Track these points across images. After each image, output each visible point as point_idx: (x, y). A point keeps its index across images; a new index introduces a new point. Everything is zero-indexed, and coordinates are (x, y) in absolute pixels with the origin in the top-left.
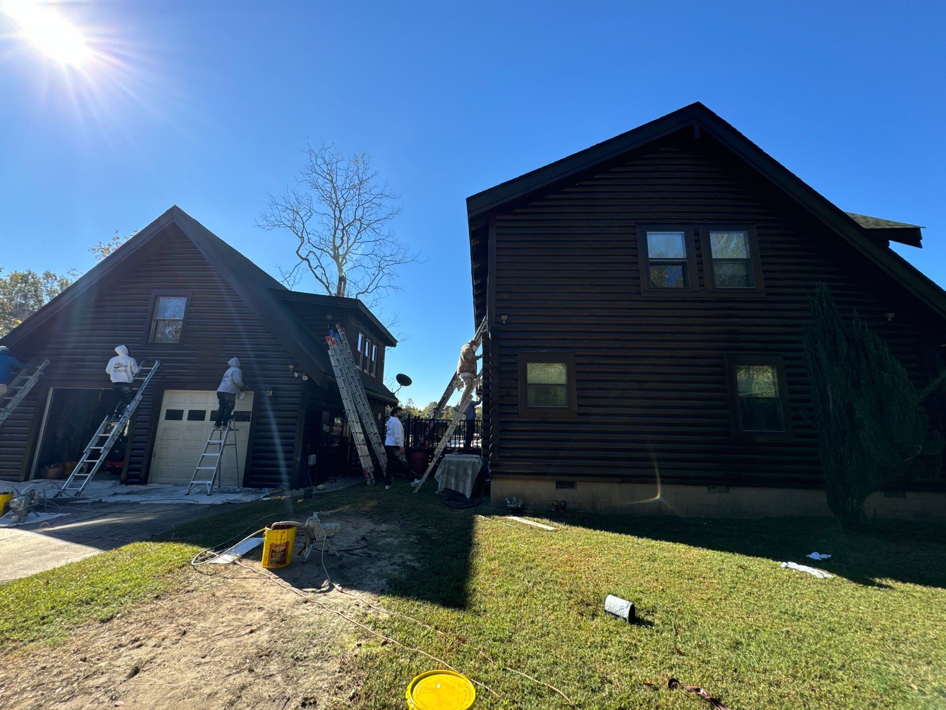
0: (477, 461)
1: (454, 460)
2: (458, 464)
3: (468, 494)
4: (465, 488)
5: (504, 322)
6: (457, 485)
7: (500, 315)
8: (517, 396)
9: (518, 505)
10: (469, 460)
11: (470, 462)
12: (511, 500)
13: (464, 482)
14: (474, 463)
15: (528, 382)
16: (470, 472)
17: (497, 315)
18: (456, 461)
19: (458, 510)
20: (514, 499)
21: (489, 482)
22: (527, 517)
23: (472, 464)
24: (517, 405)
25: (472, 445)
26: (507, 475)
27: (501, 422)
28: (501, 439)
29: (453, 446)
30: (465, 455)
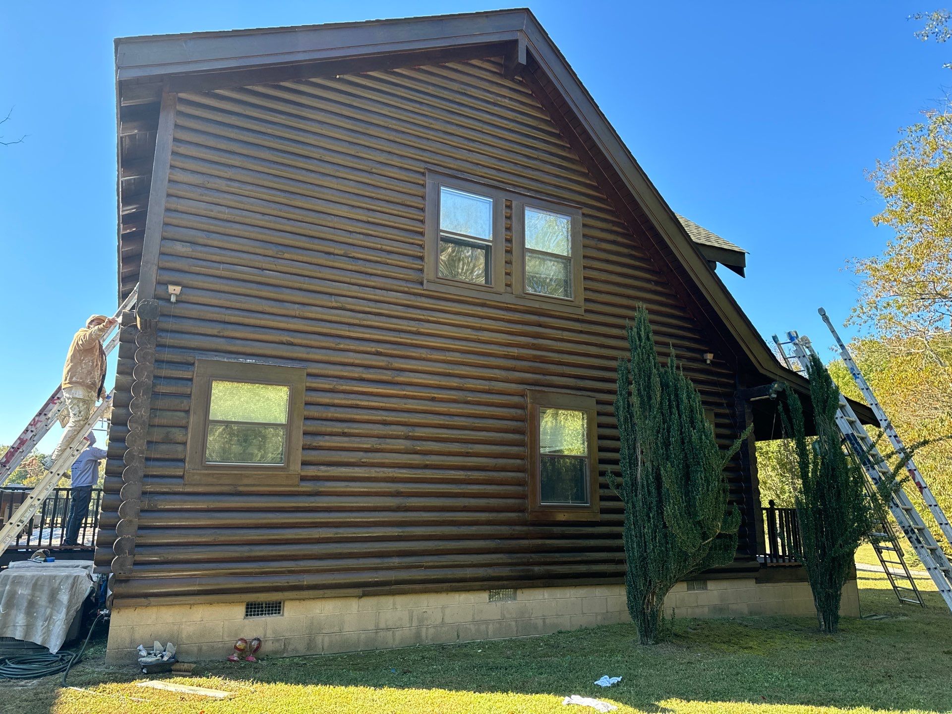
0: (84, 573)
1: (29, 574)
2: (36, 585)
3: (54, 646)
4: (48, 632)
5: (173, 299)
6: (29, 628)
7: (166, 284)
8: (185, 444)
10: (64, 573)
11: (67, 577)
13: (49, 619)
14: (76, 578)
15: (211, 418)
16: (64, 597)
17: (159, 283)
18: (33, 576)
19: (23, 683)
20: (157, 645)
21: (107, 615)
23: (70, 581)
24: (183, 461)
26: (145, 598)
29: (34, 543)
30: (58, 562)
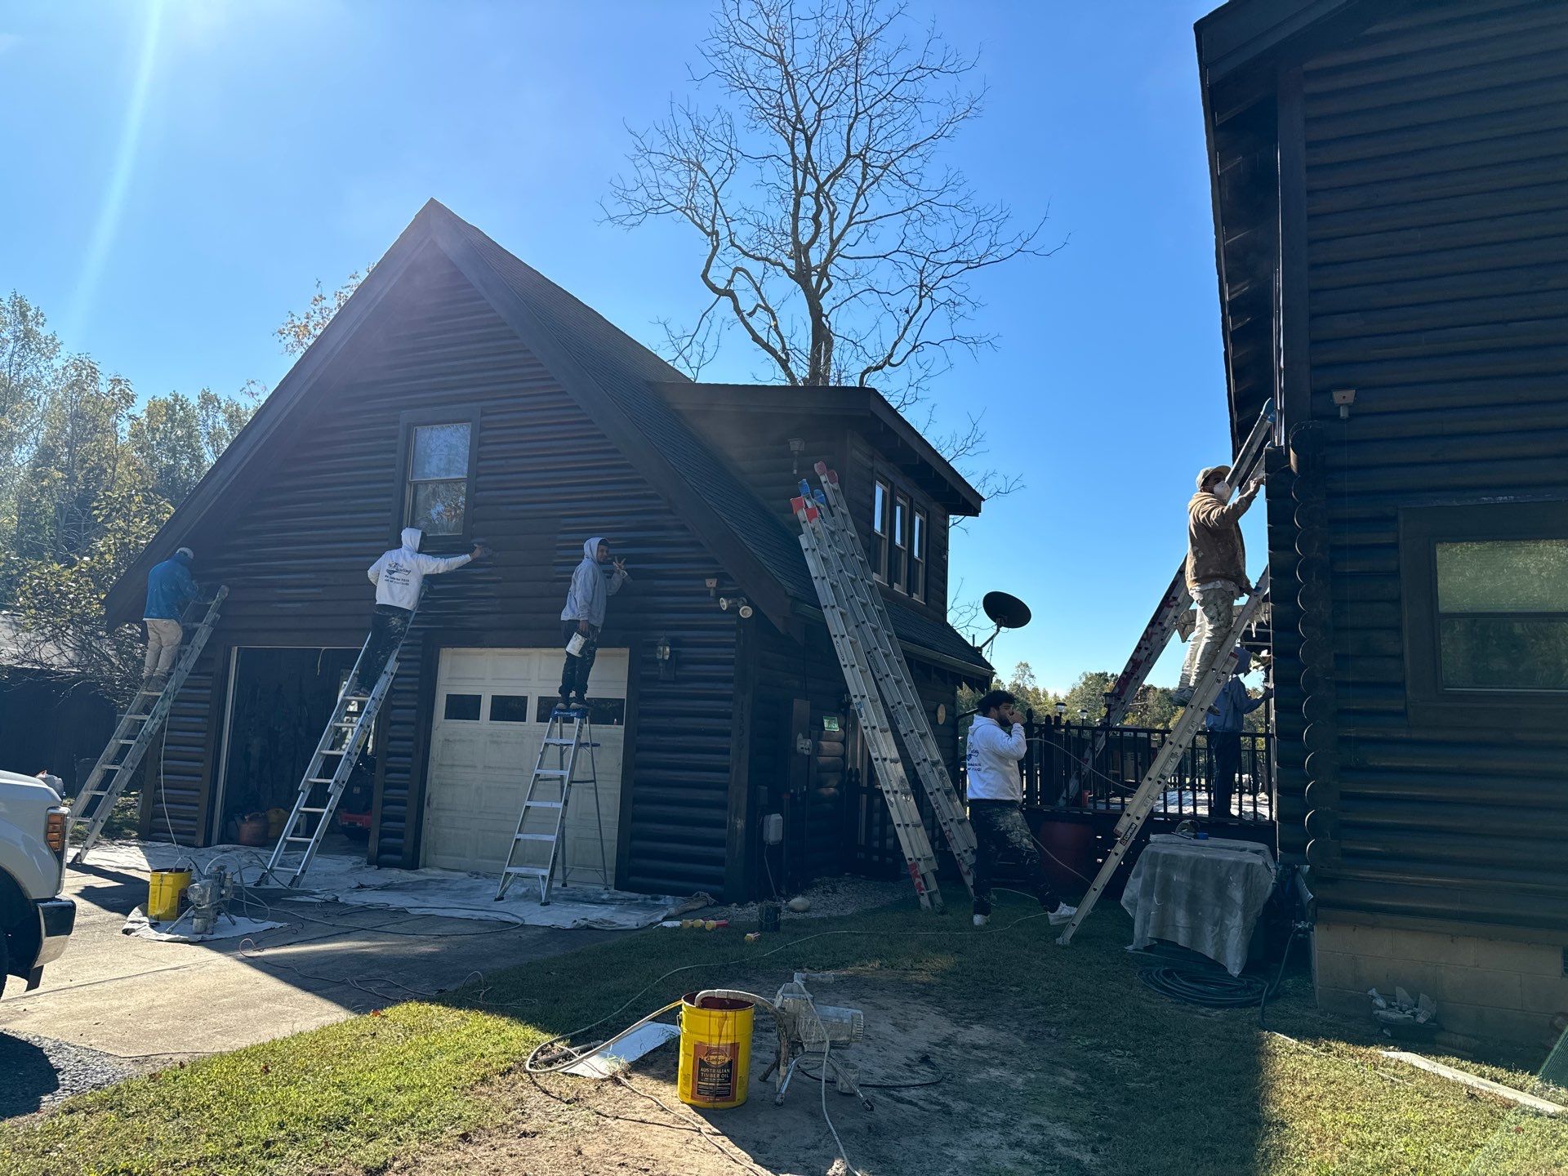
0: (1258, 861)
1: (1184, 853)
2: (1196, 869)
3: (1234, 964)
4: (1221, 944)
5: (1343, 413)
6: (1195, 931)
7: (1328, 391)
8: (1400, 657)
9: (1414, 1014)
10: (1231, 857)
11: (1237, 864)
12: (1390, 998)
13: (1220, 923)
14: (1250, 866)
15: (1443, 608)
16: (1237, 895)
17: (1315, 393)
18: (1190, 858)
19: (1204, 1010)
20: (1401, 993)
21: (1306, 931)
22: (1454, 1060)
23: (1242, 870)
24: (1400, 686)
25: (1235, 811)
26: (1370, 914)
27: (1344, 740)
28: (1345, 796)
29: (1173, 809)
30: (1213, 841)
